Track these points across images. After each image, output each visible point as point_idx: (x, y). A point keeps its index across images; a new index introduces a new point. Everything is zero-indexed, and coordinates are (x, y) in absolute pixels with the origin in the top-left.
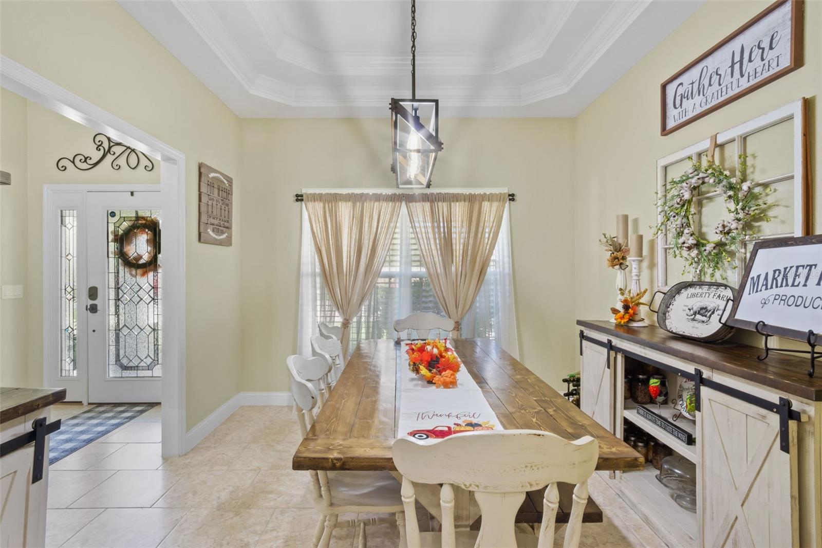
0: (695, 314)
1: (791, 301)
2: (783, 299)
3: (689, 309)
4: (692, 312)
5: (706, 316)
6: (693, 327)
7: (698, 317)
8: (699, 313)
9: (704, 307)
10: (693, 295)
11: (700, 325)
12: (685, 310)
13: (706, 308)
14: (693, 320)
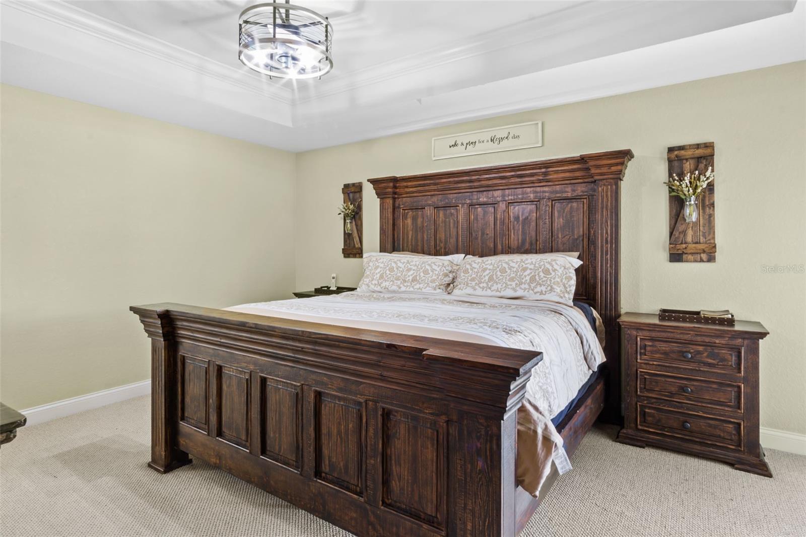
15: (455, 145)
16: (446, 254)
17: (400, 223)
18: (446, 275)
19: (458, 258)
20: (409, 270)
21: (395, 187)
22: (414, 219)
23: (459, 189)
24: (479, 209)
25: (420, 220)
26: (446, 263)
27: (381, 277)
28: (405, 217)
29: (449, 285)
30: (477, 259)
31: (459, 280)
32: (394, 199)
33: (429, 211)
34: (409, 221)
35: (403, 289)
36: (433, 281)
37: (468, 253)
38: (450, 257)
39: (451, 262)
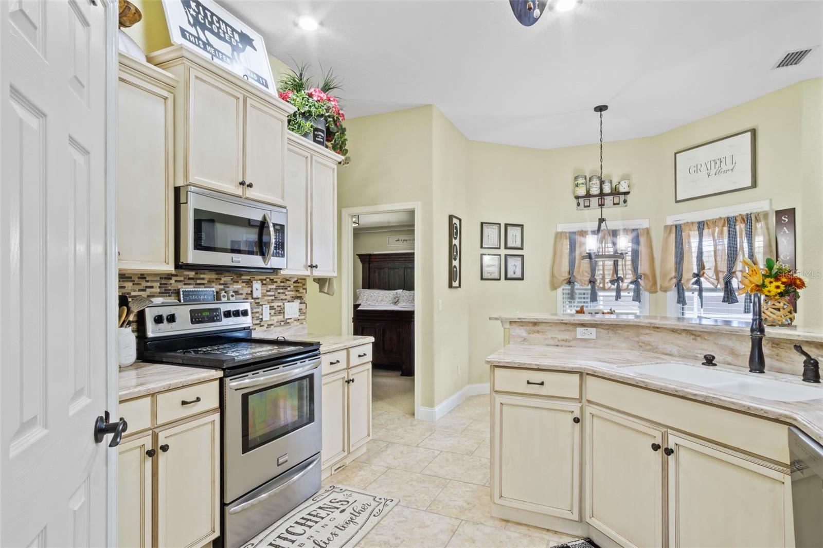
15: (398, 240)
16: (394, 290)
17: (372, 275)
18: (395, 298)
19: (400, 291)
20: (379, 296)
21: (370, 258)
22: (379, 273)
23: (400, 260)
24: (409, 270)
25: (382, 274)
26: (395, 293)
27: (367, 299)
28: (375, 272)
29: (396, 302)
30: (408, 292)
31: (399, 301)
32: (369, 264)
33: (386, 270)
34: (377, 275)
35: (377, 304)
36: (390, 301)
37: (404, 289)
38: (396, 291)
39: (397, 293)
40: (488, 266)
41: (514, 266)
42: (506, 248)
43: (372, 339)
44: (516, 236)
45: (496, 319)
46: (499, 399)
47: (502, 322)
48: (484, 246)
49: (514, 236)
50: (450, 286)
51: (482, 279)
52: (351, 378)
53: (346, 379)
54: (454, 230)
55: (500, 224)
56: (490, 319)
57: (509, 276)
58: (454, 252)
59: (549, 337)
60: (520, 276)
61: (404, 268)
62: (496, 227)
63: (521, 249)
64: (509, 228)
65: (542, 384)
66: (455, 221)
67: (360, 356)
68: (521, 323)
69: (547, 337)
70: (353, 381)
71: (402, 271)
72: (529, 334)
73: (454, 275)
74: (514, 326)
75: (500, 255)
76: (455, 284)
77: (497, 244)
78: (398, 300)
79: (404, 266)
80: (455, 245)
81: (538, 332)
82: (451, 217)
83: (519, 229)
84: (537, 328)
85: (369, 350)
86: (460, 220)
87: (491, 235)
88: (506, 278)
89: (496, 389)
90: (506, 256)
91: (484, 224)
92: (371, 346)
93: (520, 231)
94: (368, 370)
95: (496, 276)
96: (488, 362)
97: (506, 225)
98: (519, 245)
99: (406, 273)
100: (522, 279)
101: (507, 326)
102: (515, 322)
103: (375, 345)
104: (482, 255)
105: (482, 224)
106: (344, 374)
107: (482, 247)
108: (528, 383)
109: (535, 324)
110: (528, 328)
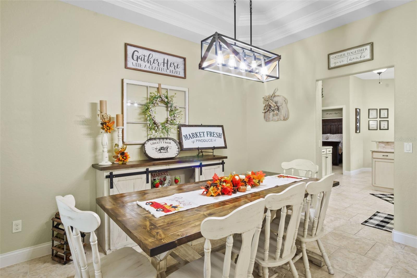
0: (160, 150)
1: (202, 141)
2: (199, 141)
3: (156, 149)
4: (158, 150)
5: (165, 150)
6: (163, 155)
7: (162, 151)
8: (161, 150)
9: (162, 147)
10: (154, 143)
11: (165, 153)
12: (154, 150)
13: (163, 147)
14: (160, 152)
15: (327, 114)
36: (324, 138)
37: (330, 134)
38: (327, 134)
39: (327, 135)
40: (372, 125)
41: (384, 125)
42: (380, 118)
43: (332, 147)
44: (385, 113)
45: (374, 141)
46: (374, 160)
47: (376, 142)
48: (370, 117)
49: (384, 114)
50: (356, 132)
51: (369, 129)
52: (327, 157)
53: (326, 157)
54: (357, 113)
55: (377, 109)
56: (372, 141)
57: (381, 128)
58: (357, 121)
59: (392, 146)
60: (387, 128)
61: (330, 125)
62: (375, 111)
63: (387, 118)
64: (381, 111)
65: (387, 156)
66: (358, 110)
67: (329, 151)
68: (383, 142)
69: (391, 146)
70: (328, 157)
71: (329, 126)
72: (386, 145)
73: (357, 129)
74: (381, 143)
75: (377, 121)
76: (358, 131)
77: (376, 116)
78: (328, 138)
79: (330, 124)
80: (358, 118)
81: (389, 145)
82: (356, 109)
83: (386, 110)
84: (388, 144)
85: (331, 150)
86: (360, 109)
87: (373, 114)
88: (380, 129)
89: (373, 157)
90: (380, 121)
91: (370, 110)
92: (332, 149)
93: (387, 111)
94: (331, 155)
95: (375, 128)
96: (371, 151)
97: (380, 110)
98: (386, 116)
99: (331, 127)
100: (388, 129)
101: (378, 143)
102: (381, 142)
103: (333, 149)
104: (369, 121)
105: (369, 110)
106: (325, 155)
107: (369, 118)
108: (383, 156)
109: (388, 143)
110: (385, 144)
